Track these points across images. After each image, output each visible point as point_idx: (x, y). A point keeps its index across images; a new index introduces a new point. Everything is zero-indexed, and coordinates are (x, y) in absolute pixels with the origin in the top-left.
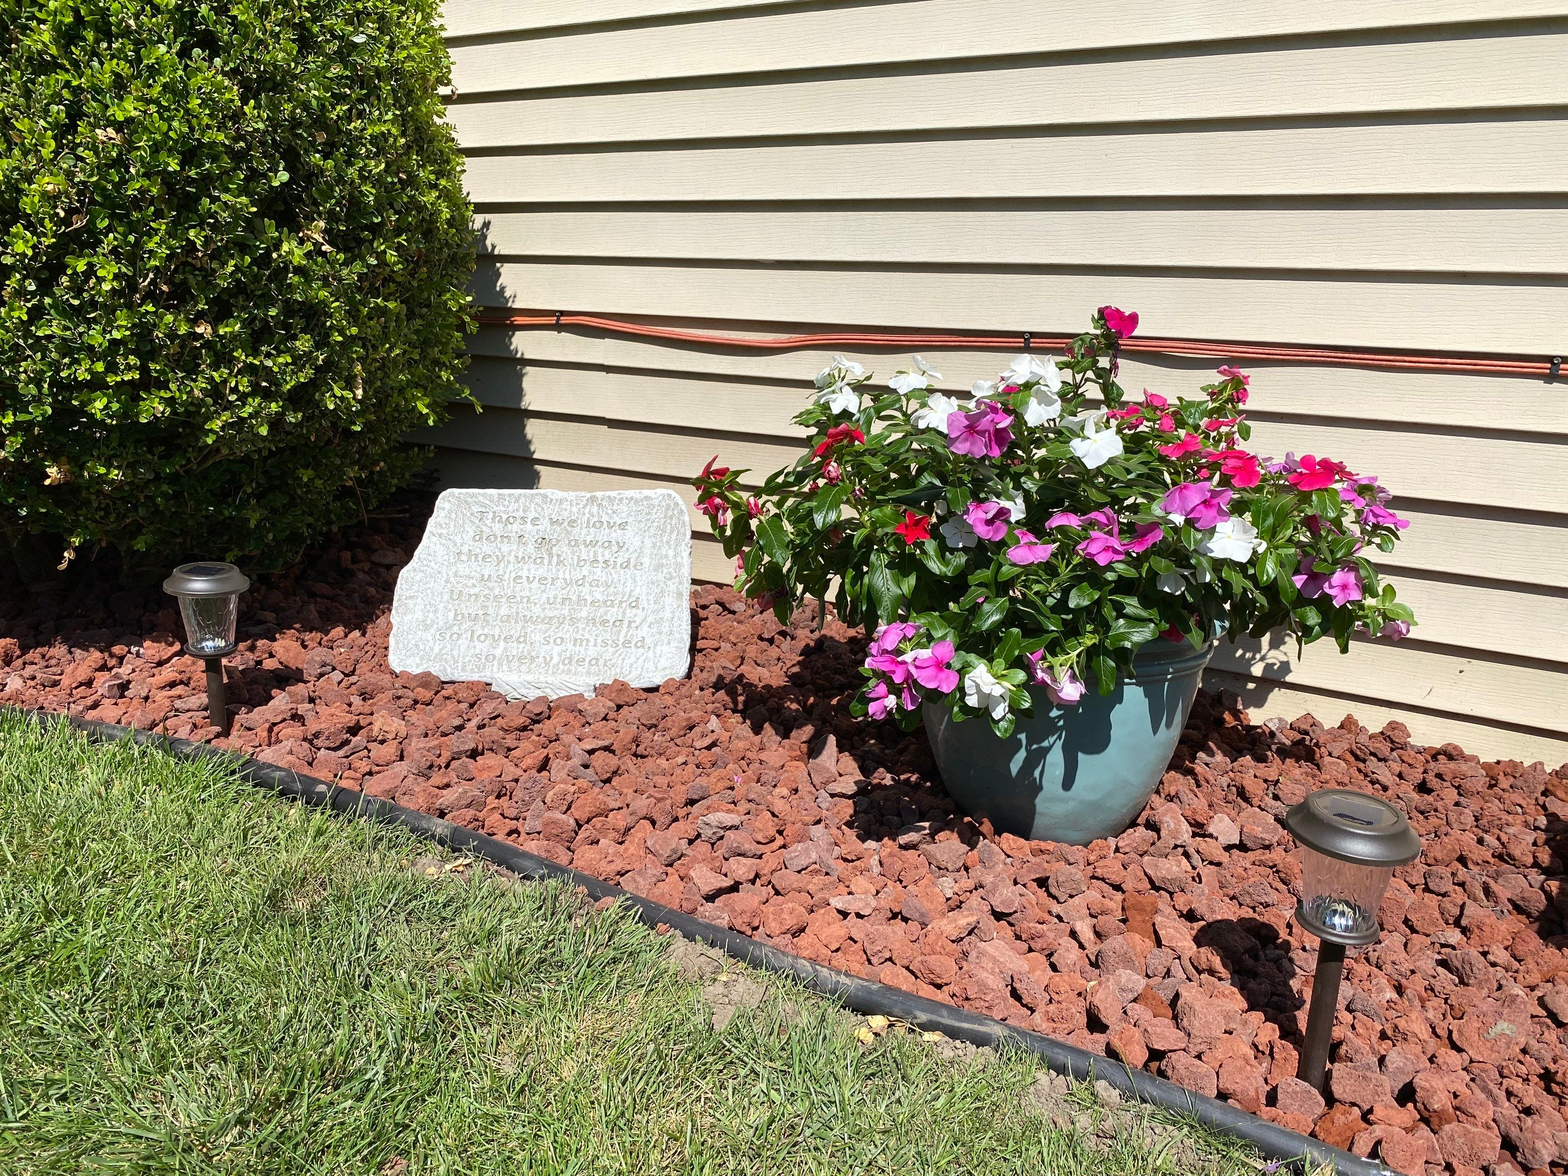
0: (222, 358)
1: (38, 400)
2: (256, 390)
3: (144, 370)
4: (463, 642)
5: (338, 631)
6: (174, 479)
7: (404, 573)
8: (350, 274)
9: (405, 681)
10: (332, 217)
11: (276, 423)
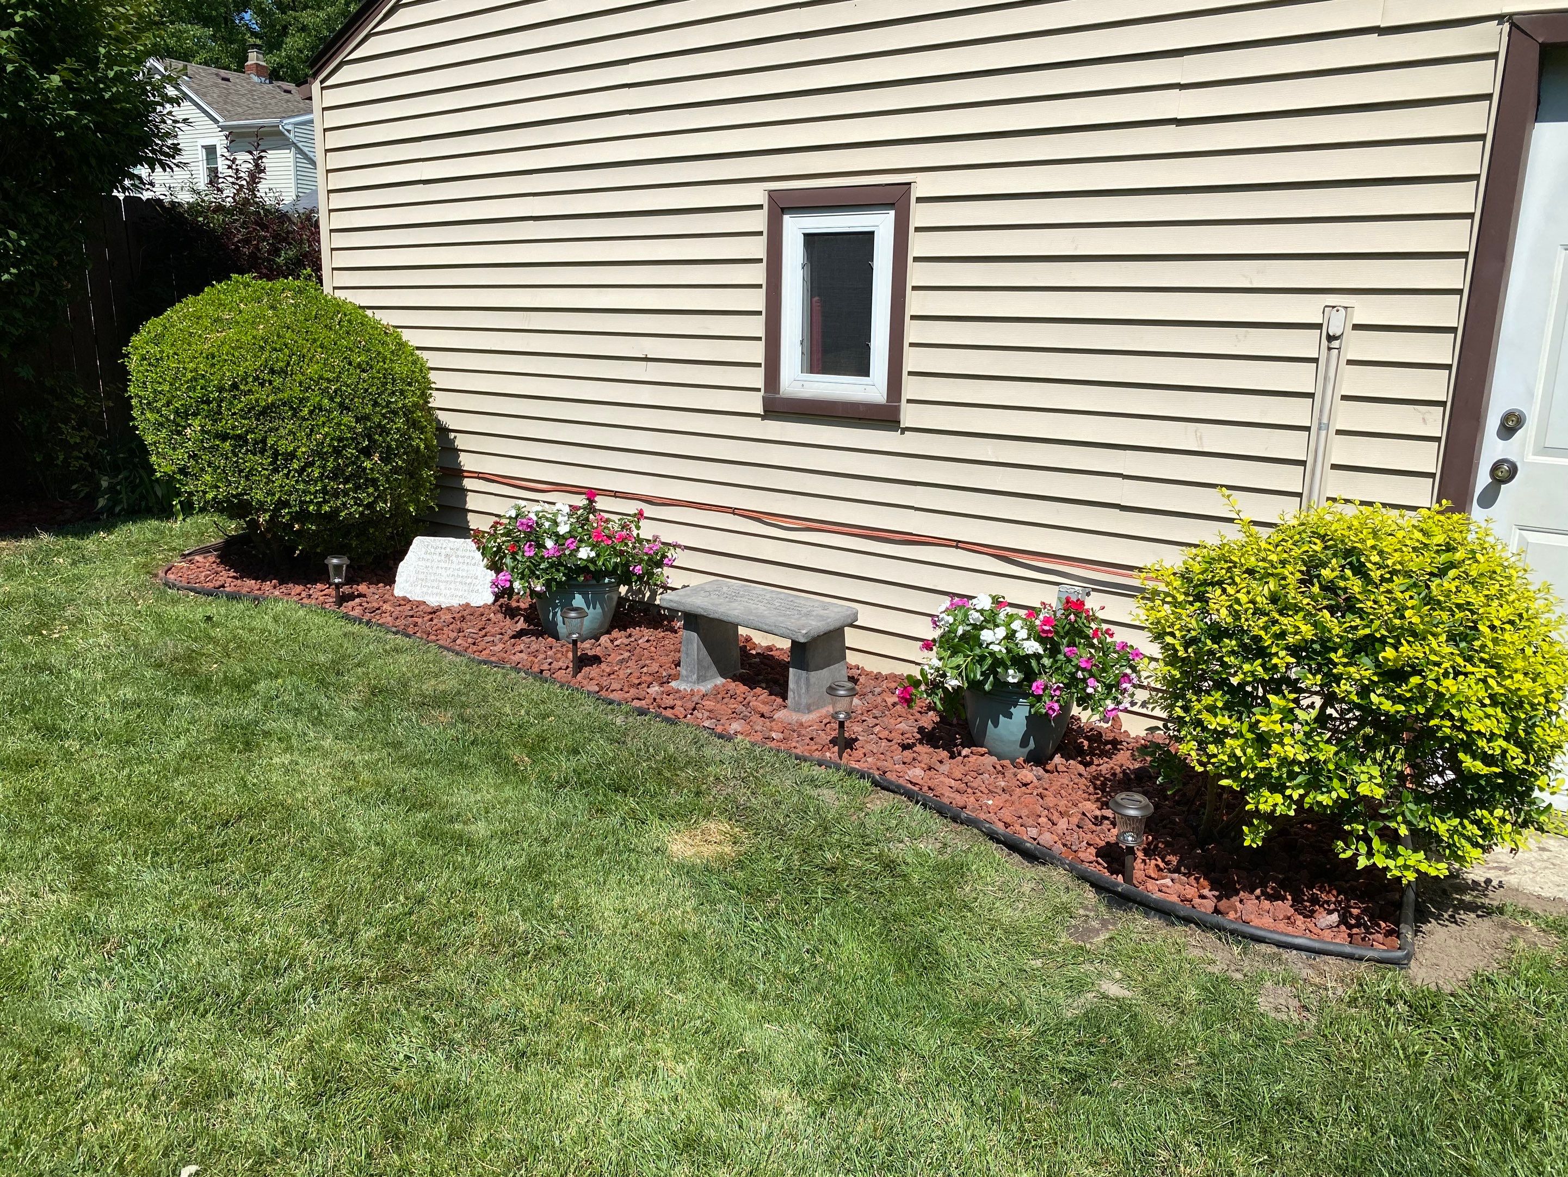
0: (346, 493)
1: (295, 506)
2: (356, 504)
3: (324, 498)
4: (418, 587)
5: (381, 585)
6: (330, 530)
7: (401, 564)
8: (387, 469)
9: (398, 599)
10: (381, 452)
11: (362, 514)
